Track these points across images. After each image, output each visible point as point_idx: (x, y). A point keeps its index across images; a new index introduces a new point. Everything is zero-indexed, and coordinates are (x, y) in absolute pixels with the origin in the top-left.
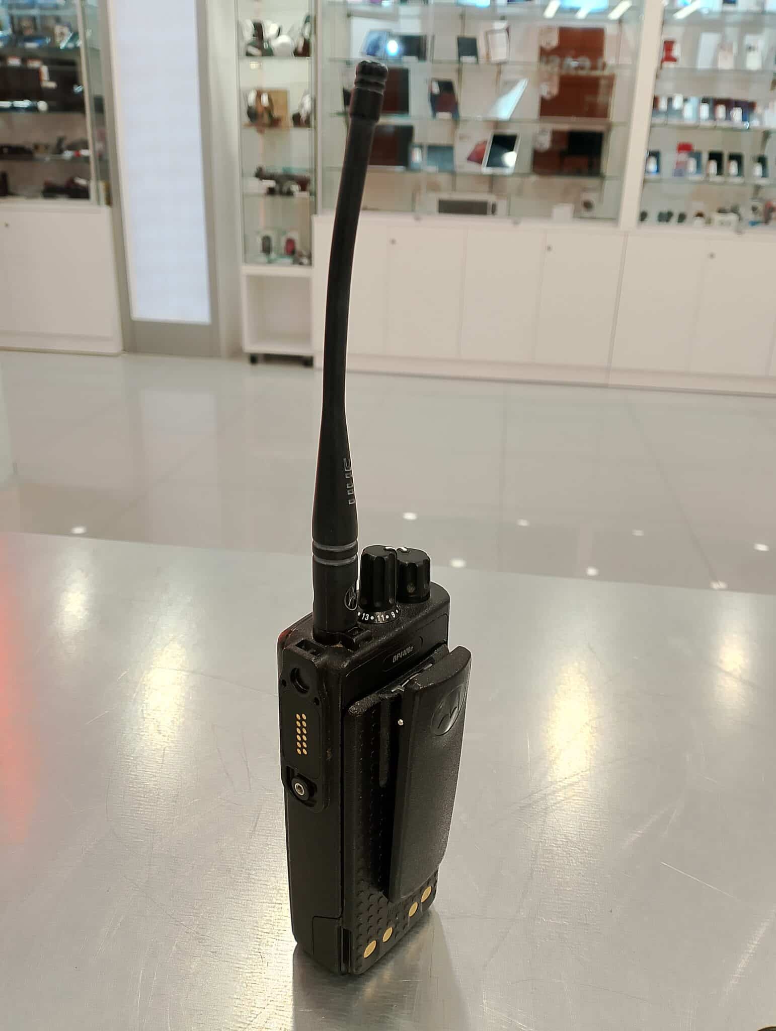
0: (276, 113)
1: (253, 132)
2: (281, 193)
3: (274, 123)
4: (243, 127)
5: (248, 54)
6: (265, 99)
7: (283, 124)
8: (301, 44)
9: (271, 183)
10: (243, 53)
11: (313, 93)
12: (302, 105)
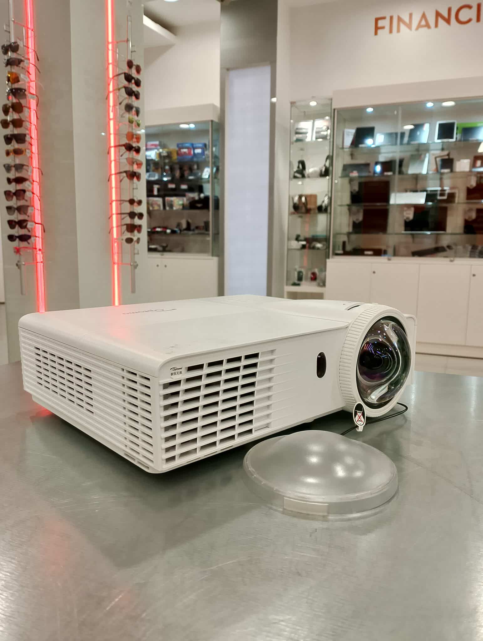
0: (309, 206)
1: (296, 216)
2: (310, 248)
3: (308, 211)
4: (291, 214)
5: (295, 177)
6: (303, 199)
7: (312, 212)
8: (324, 170)
9: (304, 243)
10: (292, 176)
11: (330, 195)
12: (323, 202)
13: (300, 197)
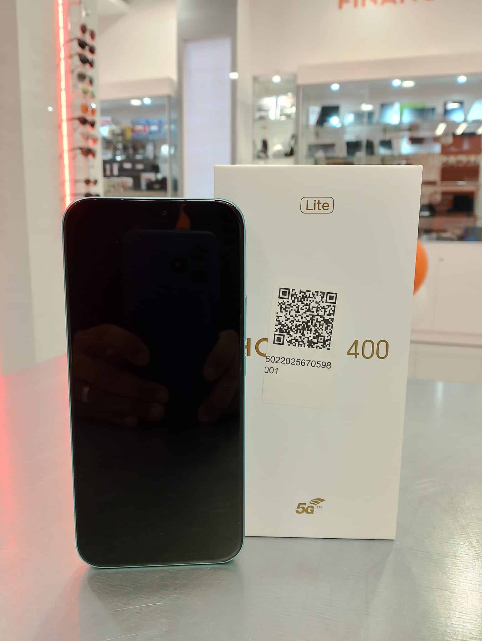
5: (259, 157)
8: (289, 149)
10: (256, 156)
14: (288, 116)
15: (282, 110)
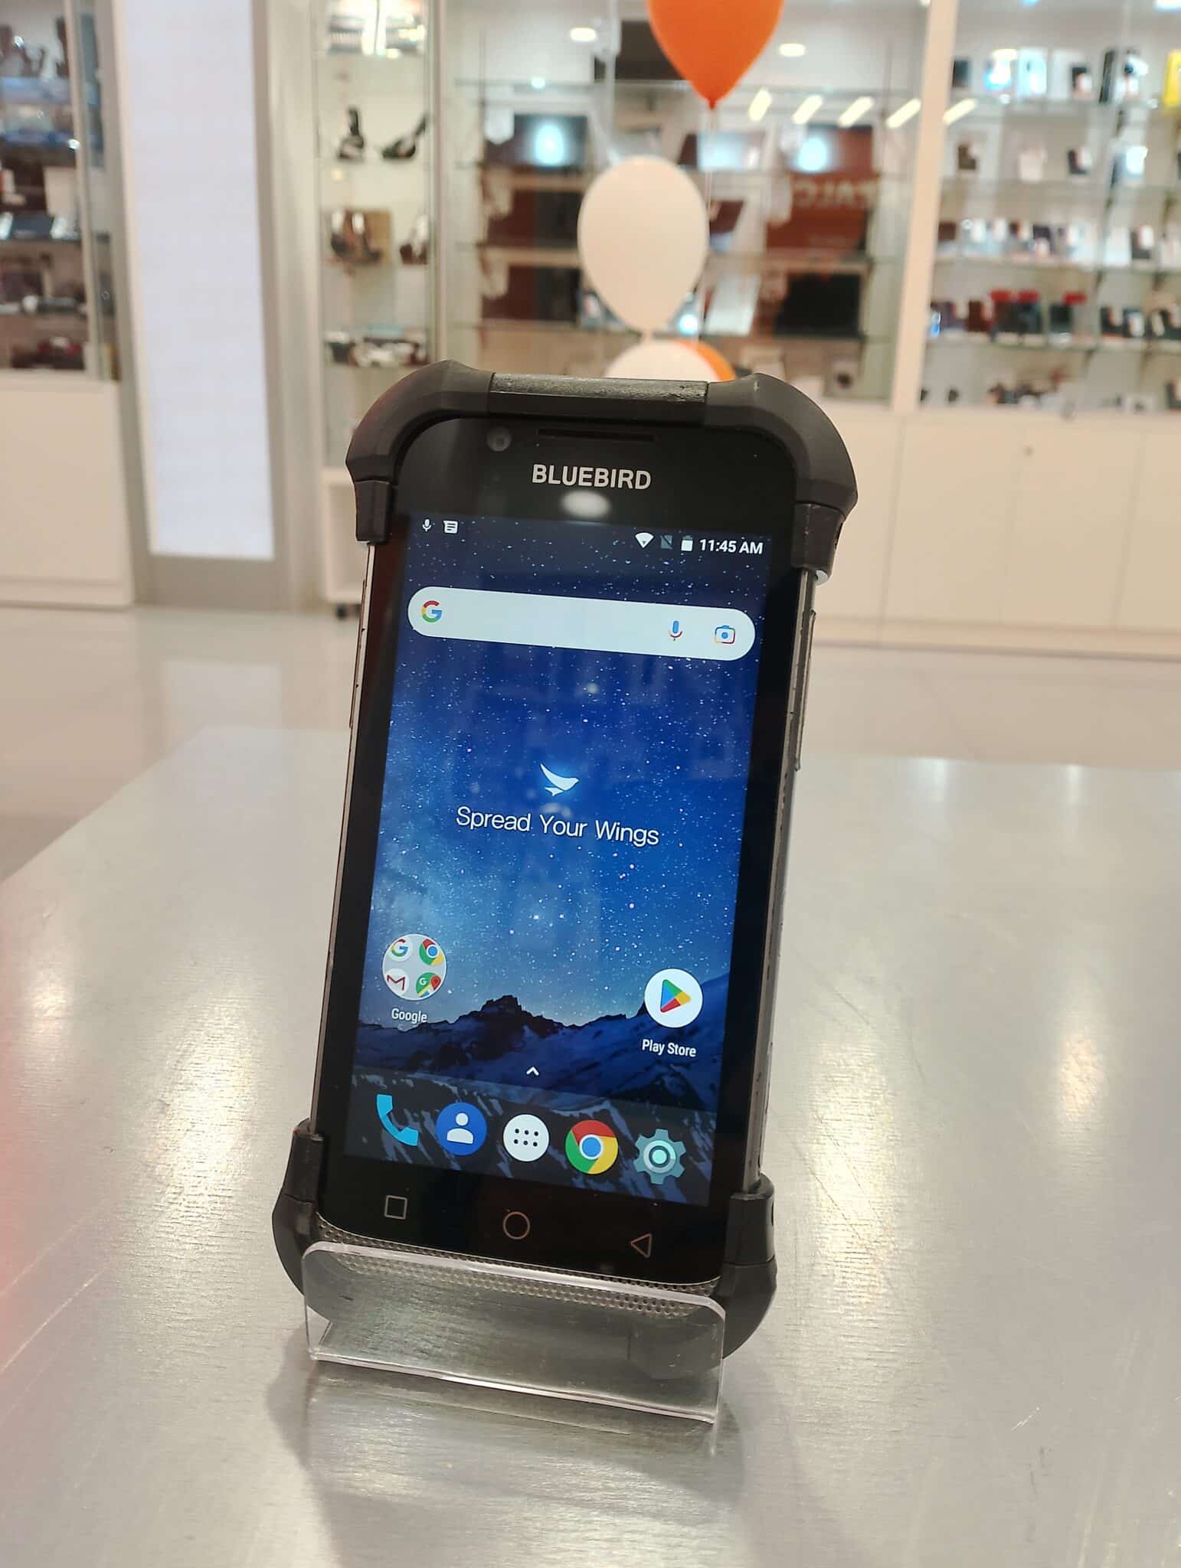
0: (374, 245)
1: (337, 272)
3: (374, 257)
4: (324, 263)
6: (358, 223)
7: (385, 260)
11: (432, 213)
12: (414, 232)
13: (349, 217)
14: (408, 49)
15: (391, 31)
